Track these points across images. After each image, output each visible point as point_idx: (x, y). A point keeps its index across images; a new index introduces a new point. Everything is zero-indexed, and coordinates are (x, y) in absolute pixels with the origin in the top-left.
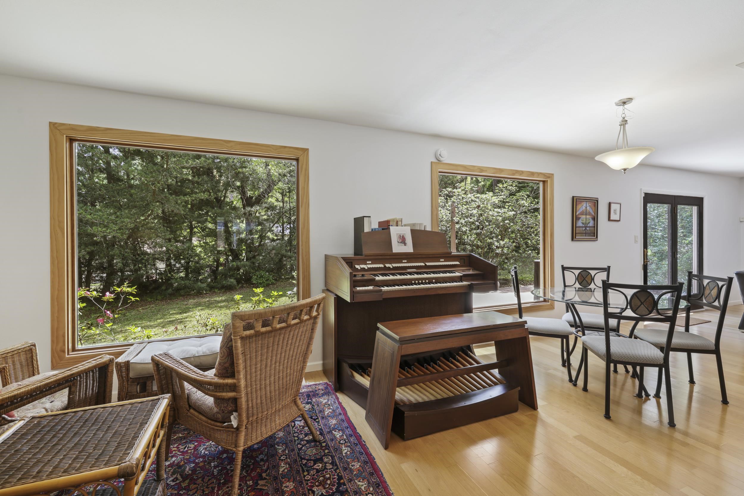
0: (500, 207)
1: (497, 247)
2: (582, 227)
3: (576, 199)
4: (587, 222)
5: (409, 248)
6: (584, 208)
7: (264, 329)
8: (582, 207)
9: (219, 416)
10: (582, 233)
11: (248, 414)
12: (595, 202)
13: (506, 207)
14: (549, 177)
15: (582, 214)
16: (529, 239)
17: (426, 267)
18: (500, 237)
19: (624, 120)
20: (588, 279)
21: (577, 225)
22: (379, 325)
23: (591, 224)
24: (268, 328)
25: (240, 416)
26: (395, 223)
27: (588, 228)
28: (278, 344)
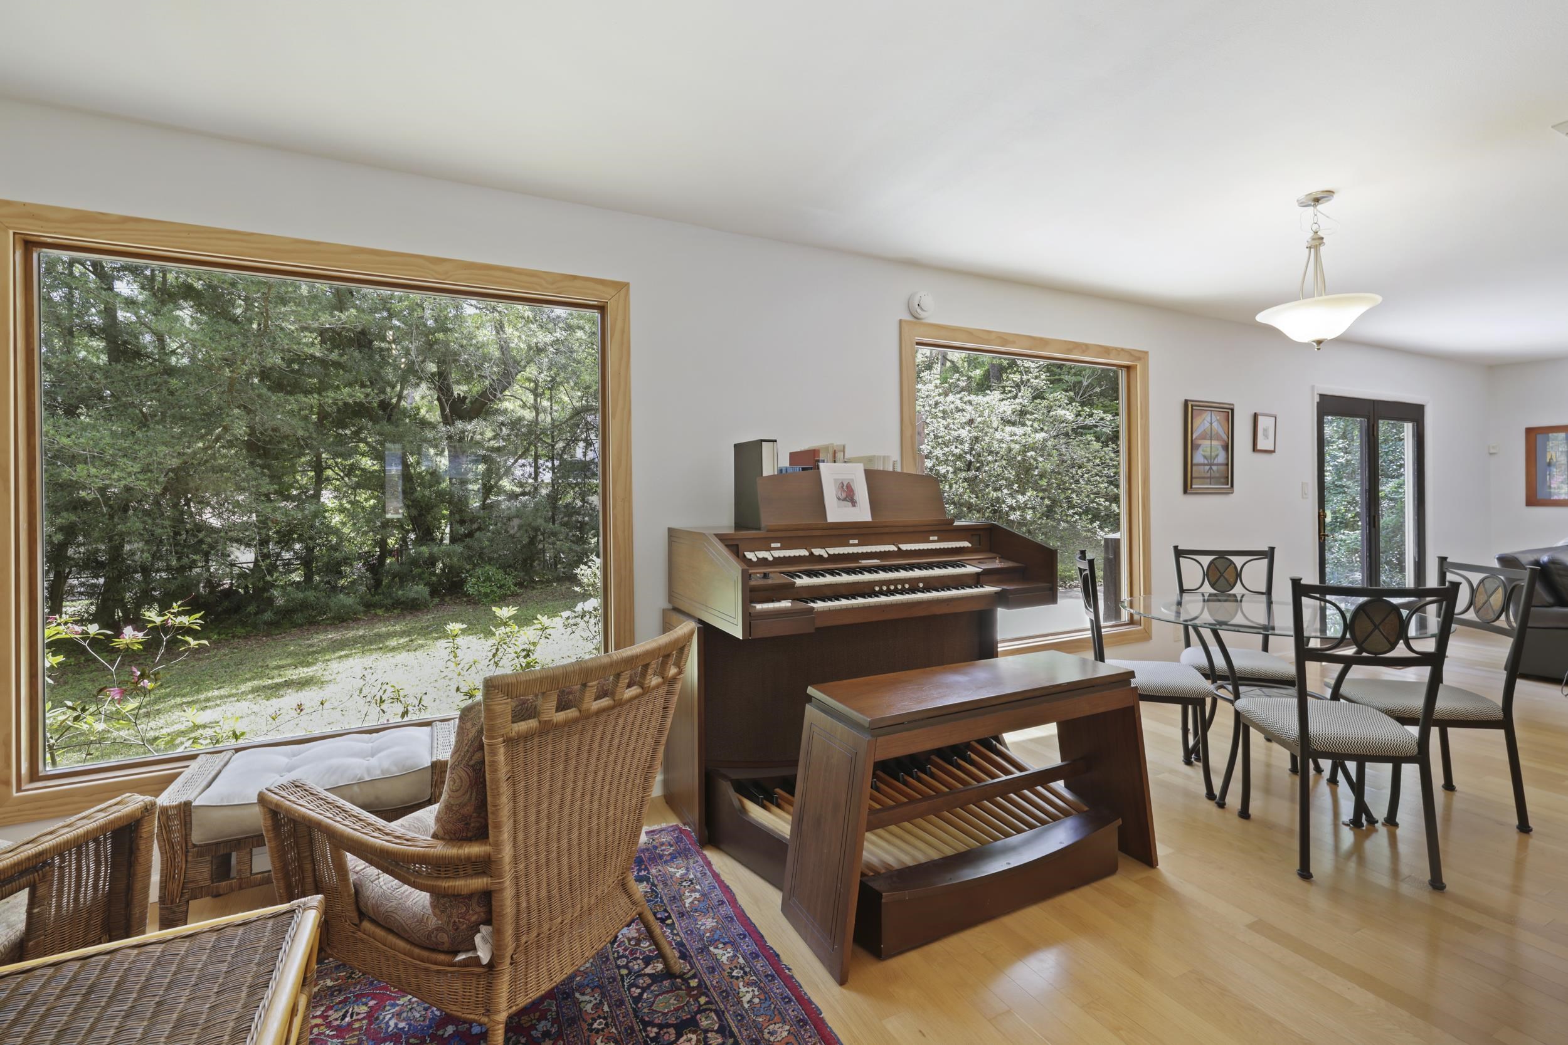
0: (1014, 424)
1: (1012, 508)
2: (1204, 465)
3: (1192, 406)
4: (1213, 454)
6: (1207, 425)
7: (561, 716)
8: (1205, 422)
9: (444, 938)
10: (1204, 478)
11: (517, 927)
12: (1229, 413)
13: (1027, 422)
14: (1139, 359)
15: (1203, 437)
16: (1073, 491)
17: (901, 553)
18: (1016, 486)
19: (1316, 236)
20: (1229, 575)
21: (1195, 462)
22: (811, 690)
23: (1221, 459)
24: (572, 713)
25: (498, 934)
26: (830, 456)
27: (1214, 468)
28: (590, 750)
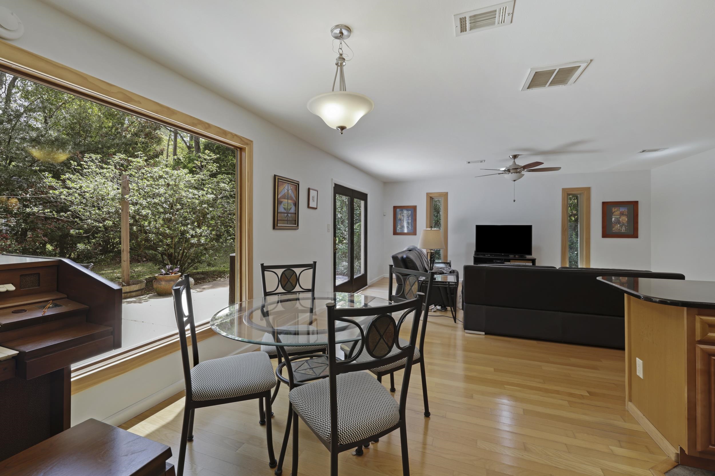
0: (196, 188)
1: (192, 236)
2: (284, 213)
3: (278, 178)
4: (289, 207)
6: (286, 191)
8: (285, 189)
10: (284, 220)
12: (297, 185)
13: (204, 188)
14: (247, 144)
15: (284, 197)
18: (196, 224)
19: (341, 57)
20: (292, 280)
21: (279, 211)
23: (293, 210)
27: (289, 215)
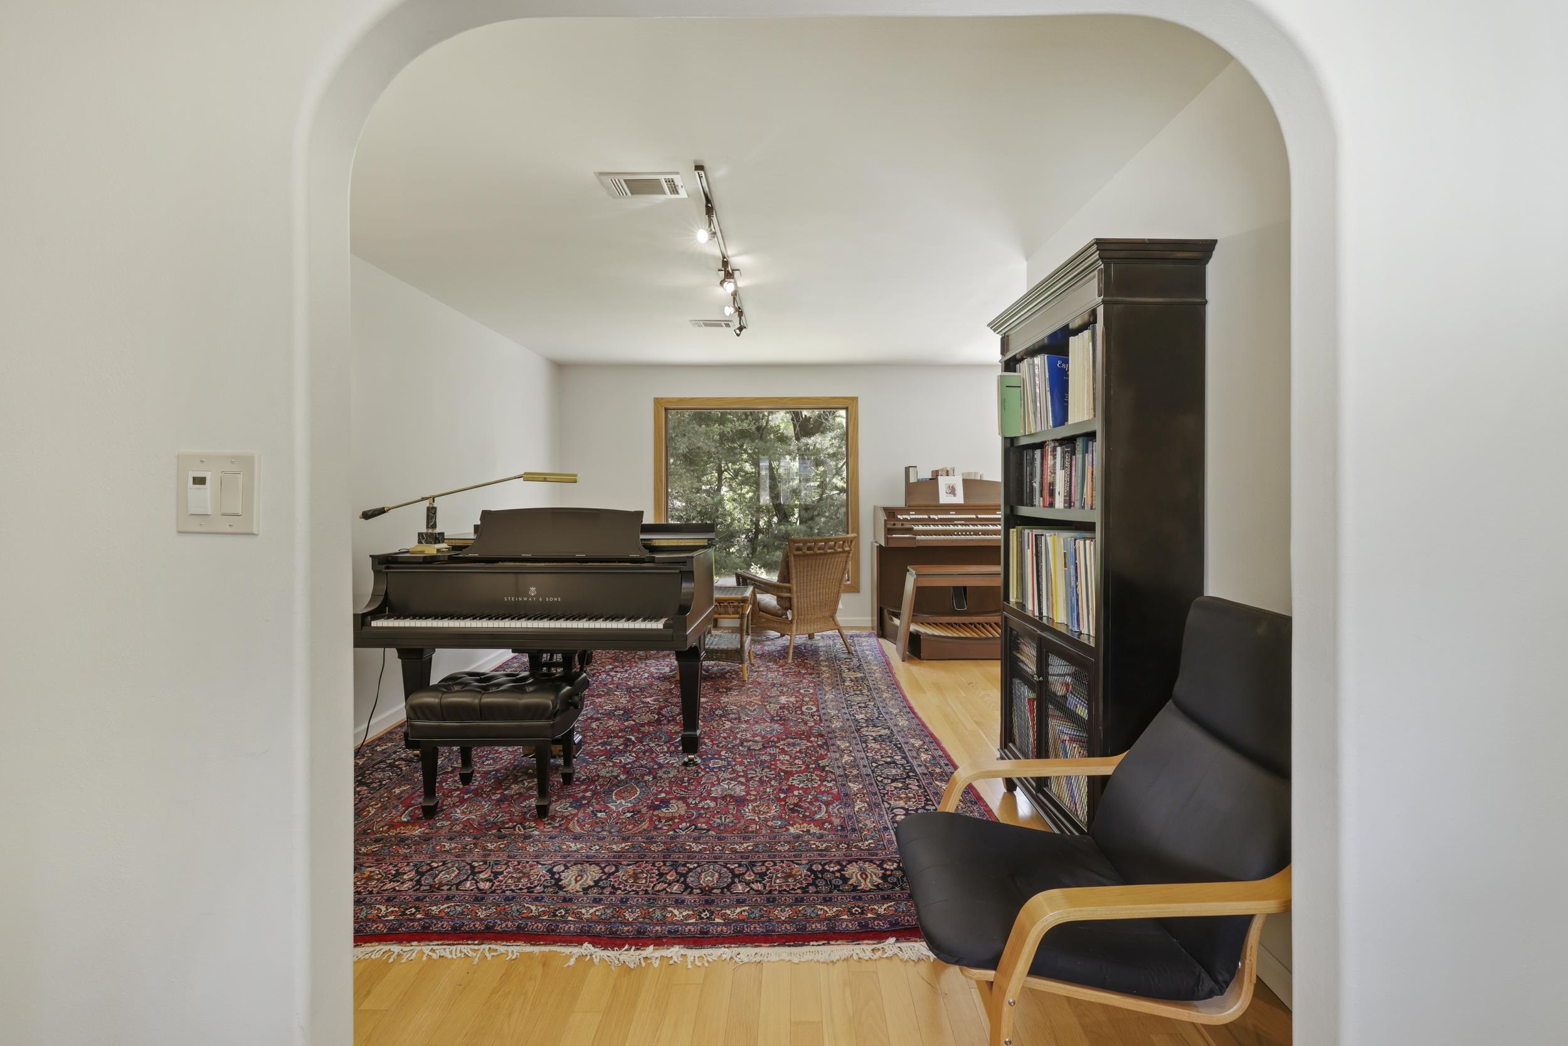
5: (959, 499)
7: (808, 552)
9: (780, 612)
11: (798, 612)
17: (978, 519)
22: (908, 568)
24: (812, 552)
25: (793, 612)
26: (945, 473)
28: (819, 567)
